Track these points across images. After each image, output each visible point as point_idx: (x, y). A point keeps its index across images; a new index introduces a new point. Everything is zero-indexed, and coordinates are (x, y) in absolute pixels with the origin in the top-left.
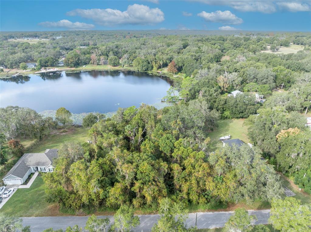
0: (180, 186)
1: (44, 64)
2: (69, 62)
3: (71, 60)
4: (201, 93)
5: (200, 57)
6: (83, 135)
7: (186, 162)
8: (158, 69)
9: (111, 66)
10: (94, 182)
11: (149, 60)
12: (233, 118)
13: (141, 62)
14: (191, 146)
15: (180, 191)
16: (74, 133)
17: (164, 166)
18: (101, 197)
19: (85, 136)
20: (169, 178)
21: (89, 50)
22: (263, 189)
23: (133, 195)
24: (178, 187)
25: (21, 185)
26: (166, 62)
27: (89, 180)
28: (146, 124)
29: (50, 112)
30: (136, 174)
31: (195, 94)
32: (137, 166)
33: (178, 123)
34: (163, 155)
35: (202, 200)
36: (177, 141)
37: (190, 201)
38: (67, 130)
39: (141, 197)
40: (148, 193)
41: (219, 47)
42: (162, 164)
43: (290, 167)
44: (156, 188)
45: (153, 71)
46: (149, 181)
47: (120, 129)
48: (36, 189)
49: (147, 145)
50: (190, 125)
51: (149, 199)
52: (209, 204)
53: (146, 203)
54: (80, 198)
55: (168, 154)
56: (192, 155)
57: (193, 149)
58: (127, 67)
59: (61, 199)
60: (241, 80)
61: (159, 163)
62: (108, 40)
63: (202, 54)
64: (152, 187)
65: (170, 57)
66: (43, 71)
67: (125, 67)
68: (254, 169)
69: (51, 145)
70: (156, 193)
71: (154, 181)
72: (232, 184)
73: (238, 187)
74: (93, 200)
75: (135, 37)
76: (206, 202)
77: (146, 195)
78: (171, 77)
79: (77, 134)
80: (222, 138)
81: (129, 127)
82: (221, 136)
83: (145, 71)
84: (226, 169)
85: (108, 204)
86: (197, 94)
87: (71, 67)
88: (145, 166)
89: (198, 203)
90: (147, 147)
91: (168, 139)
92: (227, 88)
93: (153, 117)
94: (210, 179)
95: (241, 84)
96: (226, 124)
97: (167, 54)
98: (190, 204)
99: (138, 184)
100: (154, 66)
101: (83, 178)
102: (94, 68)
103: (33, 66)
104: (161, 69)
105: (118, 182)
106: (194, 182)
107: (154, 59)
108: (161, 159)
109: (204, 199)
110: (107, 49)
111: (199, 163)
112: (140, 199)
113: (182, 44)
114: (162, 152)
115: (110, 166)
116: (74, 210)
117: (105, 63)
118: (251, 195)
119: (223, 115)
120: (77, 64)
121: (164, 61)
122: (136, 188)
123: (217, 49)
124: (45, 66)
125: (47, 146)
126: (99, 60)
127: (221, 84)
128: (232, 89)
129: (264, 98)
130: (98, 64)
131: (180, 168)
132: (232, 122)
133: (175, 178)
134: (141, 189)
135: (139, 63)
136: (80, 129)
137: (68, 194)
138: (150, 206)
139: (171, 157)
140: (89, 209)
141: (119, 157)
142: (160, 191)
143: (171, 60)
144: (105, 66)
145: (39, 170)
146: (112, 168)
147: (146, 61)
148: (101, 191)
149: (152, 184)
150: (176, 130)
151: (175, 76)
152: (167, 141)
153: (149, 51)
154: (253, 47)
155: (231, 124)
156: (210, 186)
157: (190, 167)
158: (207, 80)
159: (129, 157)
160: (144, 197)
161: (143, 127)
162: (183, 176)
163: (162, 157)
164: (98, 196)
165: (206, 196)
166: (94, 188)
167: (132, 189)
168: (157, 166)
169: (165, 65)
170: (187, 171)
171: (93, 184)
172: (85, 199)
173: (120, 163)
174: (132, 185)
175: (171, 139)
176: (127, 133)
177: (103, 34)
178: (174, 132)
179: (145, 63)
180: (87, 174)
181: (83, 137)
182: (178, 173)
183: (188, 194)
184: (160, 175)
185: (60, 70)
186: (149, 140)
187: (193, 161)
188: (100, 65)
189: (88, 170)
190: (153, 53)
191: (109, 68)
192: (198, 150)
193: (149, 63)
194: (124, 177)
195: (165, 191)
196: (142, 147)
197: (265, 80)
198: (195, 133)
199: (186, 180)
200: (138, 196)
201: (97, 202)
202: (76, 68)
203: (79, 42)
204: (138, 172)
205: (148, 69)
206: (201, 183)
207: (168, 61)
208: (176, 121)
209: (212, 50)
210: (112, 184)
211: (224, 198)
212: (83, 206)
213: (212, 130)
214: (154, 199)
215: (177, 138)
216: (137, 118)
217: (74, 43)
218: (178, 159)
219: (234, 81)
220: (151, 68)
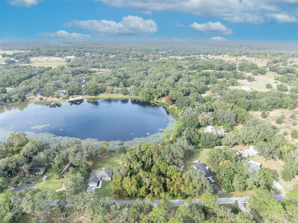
0: (170, 188)
1: (71, 93)
2: (91, 92)
3: (92, 90)
4: (185, 131)
5: (190, 90)
6: (116, 158)
7: (172, 178)
8: (158, 99)
9: (122, 95)
10: (134, 186)
11: (151, 93)
12: (203, 148)
13: (145, 94)
14: (175, 170)
15: (169, 190)
16: (111, 157)
17: (163, 179)
18: (136, 193)
19: (118, 159)
20: (165, 185)
21: (104, 80)
22: (204, 190)
23: (149, 192)
24: (169, 189)
25: (96, 186)
26: (164, 93)
27: (132, 185)
28: (153, 156)
29: (91, 140)
30: (151, 183)
31: (181, 131)
32: (151, 179)
33: (170, 156)
34: (162, 173)
35: (179, 195)
36: (169, 167)
37: (174, 195)
38: (106, 154)
39: (153, 192)
40: (156, 191)
41: (205, 79)
42: (162, 178)
43: (222, 180)
44: (159, 189)
45: (154, 100)
46: (156, 186)
47: (140, 157)
48: (104, 189)
49: (155, 168)
50: (176, 156)
51: (156, 193)
52: (182, 196)
53: (155, 195)
54: (127, 192)
55: (165, 173)
56: (175, 174)
57: (176, 171)
58: (134, 96)
59: (119, 193)
60: (213, 118)
61: (160, 178)
62: (114, 62)
63: (192, 88)
64: (158, 188)
65: (167, 90)
66: (71, 99)
67: (132, 96)
68: (200, 182)
69: (101, 165)
70: (159, 191)
71: (158, 186)
72: (191, 187)
73: (193, 189)
74: (133, 194)
75: (137, 56)
76: (181, 195)
77: (155, 192)
78: (167, 108)
79: (113, 157)
80: (195, 162)
81: (144, 157)
82: (194, 161)
83: (148, 100)
84: (189, 181)
85: (138, 195)
86: (182, 132)
87: (91, 95)
88: (155, 180)
89: (177, 196)
90: (154, 169)
91: (164, 165)
92: (204, 124)
93: (157, 152)
94: (183, 185)
95: (214, 121)
96: (199, 152)
97: (165, 87)
98: (174, 196)
99: (151, 187)
100: (155, 97)
101: (129, 184)
102: (109, 96)
103: (63, 94)
104: (160, 99)
105: (143, 186)
106: (175, 186)
107: (155, 91)
108: (161, 176)
109: (180, 194)
110: (118, 79)
111: (178, 178)
112: (152, 194)
113: (177, 76)
114: (161, 172)
115: (139, 179)
116: (124, 198)
117: (118, 92)
118: (199, 192)
119: (198, 146)
120: (96, 93)
121: (163, 93)
122: (151, 189)
123: (203, 83)
124: (72, 95)
125: (99, 165)
126: (113, 90)
127: (200, 121)
128: (208, 124)
129: (227, 131)
130: (112, 93)
131: (170, 180)
132: (203, 151)
133: (167, 185)
134: (153, 189)
135: (144, 95)
136: (113, 154)
137: (122, 191)
138: (156, 196)
139: (166, 174)
140: (131, 197)
141: (143, 175)
142: (161, 190)
143: (168, 92)
144: (117, 94)
145: (102, 179)
146: (140, 180)
147: (149, 93)
148: (136, 190)
149: (158, 187)
150: (169, 160)
151: (170, 107)
152: (164, 166)
153: (151, 83)
154: (232, 80)
155: (201, 152)
156: (182, 188)
157: (174, 180)
158: (191, 118)
159: (148, 175)
160: (154, 193)
161: (152, 157)
162: (171, 184)
163: (161, 174)
164: (135, 192)
165: (181, 193)
166: (134, 188)
167: (149, 189)
168: (159, 179)
169: (163, 96)
170: (173, 181)
171: (134, 187)
172: (129, 193)
173: (144, 178)
174: (149, 187)
175: (166, 165)
176: (143, 159)
177: (109, 51)
178: (167, 161)
179: (148, 95)
180: (131, 183)
181: (117, 159)
182: (169, 182)
183: (173, 192)
184: (161, 183)
185: (83, 98)
186: (155, 165)
187: (175, 177)
188: (113, 93)
189: (132, 181)
190: (154, 85)
191: (120, 96)
192: (179, 171)
193: (151, 94)
194: (146, 184)
195: (163, 190)
196: (152, 169)
197: (228, 119)
198: (178, 161)
199: (172, 186)
200: (152, 192)
201: (134, 195)
202: (95, 96)
203: (91, 65)
204: (152, 182)
205: (150, 99)
206: (179, 187)
207: (165, 93)
208: (169, 155)
209: (199, 83)
210: (141, 187)
211: (188, 194)
212: (128, 196)
213: (190, 156)
214: (158, 193)
215: (169, 165)
216: (148, 151)
217: (87, 65)
218: (169, 176)
219: (208, 118)
220: (152, 98)
